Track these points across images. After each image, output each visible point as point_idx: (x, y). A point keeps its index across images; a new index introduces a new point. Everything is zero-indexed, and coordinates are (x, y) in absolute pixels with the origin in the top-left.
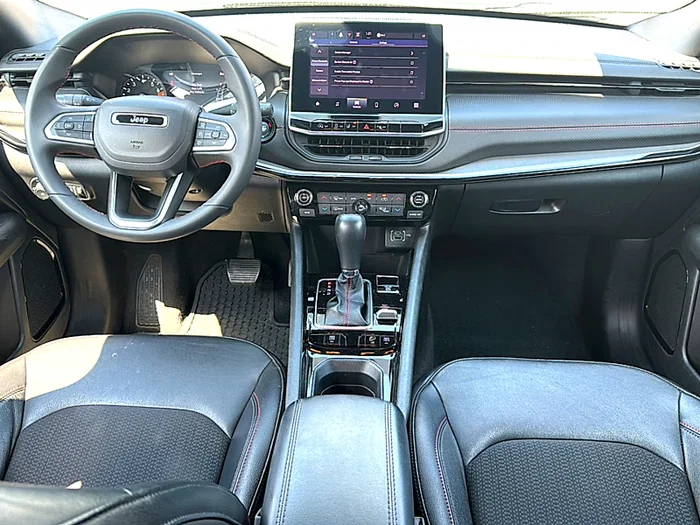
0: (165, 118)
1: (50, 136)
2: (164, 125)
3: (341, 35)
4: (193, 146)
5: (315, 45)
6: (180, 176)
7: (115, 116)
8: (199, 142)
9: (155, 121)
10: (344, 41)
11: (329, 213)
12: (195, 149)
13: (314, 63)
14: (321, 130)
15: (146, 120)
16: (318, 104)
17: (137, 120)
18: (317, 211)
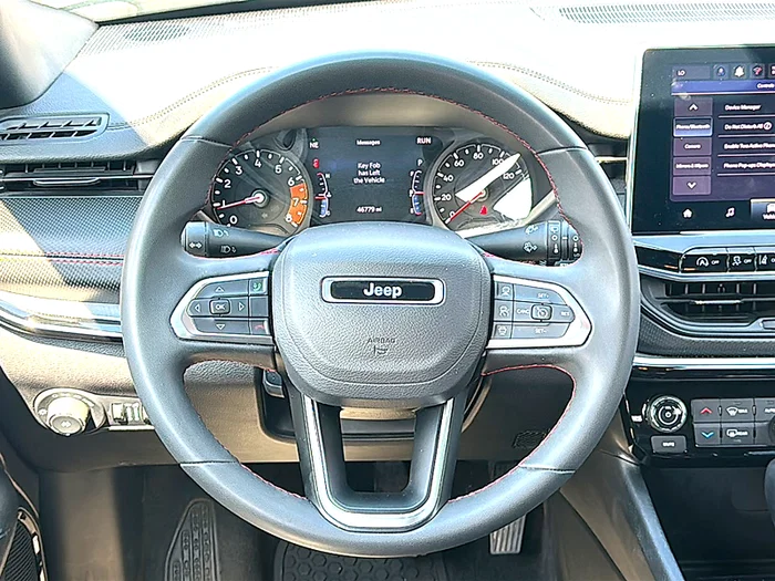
0: (438, 285)
1: (181, 331)
2: (437, 299)
3: (739, 72)
4: (489, 338)
5: (684, 95)
6: (450, 402)
7: (327, 284)
8: (502, 329)
9: (418, 291)
10: (747, 83)
11: (717, 443)
12: (492, 344)
13: (680, 131)
14: (702, 269)
15: (397, 292)
16: (688, 213)
17: (378, 291)
18: (691, 440)
